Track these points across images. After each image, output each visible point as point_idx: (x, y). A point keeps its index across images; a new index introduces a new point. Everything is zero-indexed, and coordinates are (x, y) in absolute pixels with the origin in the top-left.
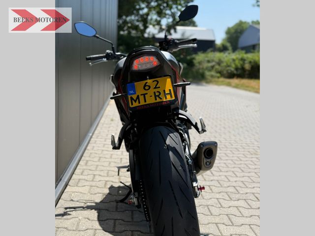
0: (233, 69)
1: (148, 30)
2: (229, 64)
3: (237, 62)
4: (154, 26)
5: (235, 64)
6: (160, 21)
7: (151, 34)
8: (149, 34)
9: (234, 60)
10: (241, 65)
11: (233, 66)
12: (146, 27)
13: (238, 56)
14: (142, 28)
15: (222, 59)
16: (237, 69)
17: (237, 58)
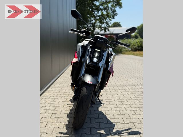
0: (136, 47)
1: (95, 31)
2: (134, 44)
3: (138, 43)
4: (98, 28)
5: (137, 44)
6: (101, 26)
7: (97, 32)
8: (96, 32)
9: (137, 42)
10: (141, 44)
11: (137, 45)
12: (94, 29)
13: (139, 40)
14: (92, 30)
15: (131, 42)
16: (138, 47)
17: (138, 41)
